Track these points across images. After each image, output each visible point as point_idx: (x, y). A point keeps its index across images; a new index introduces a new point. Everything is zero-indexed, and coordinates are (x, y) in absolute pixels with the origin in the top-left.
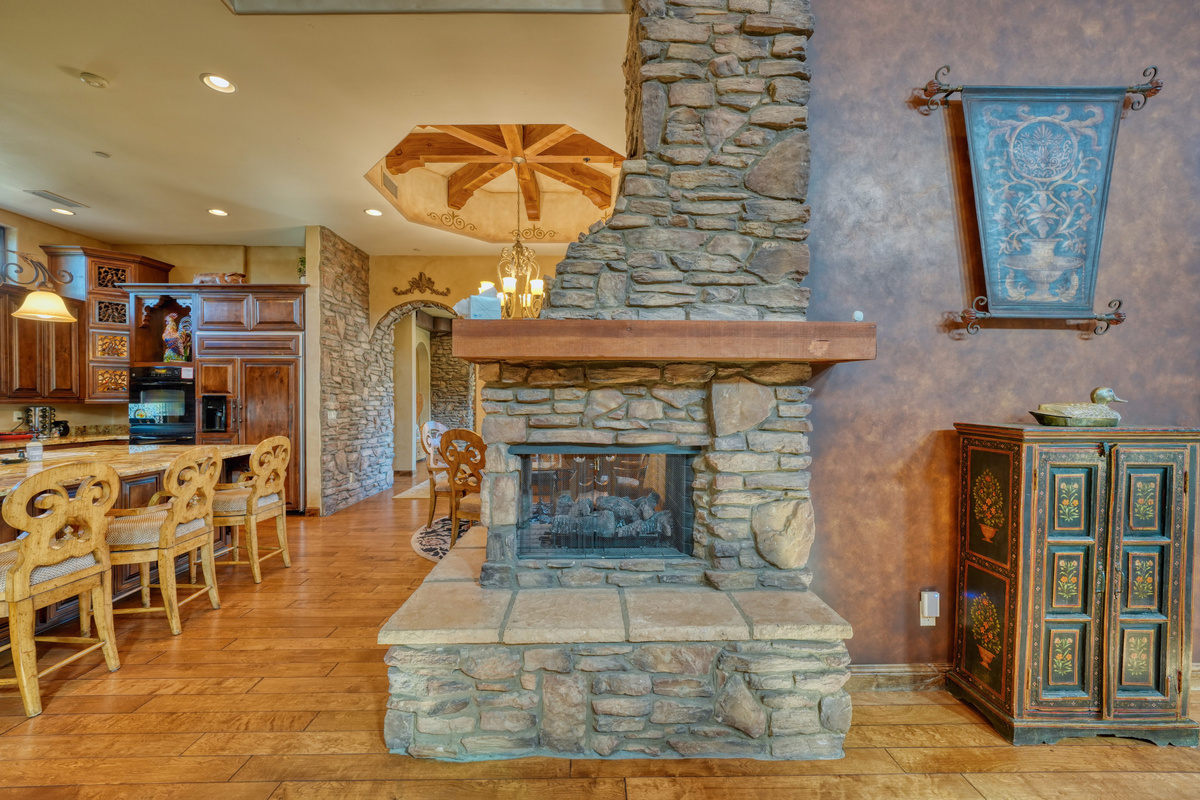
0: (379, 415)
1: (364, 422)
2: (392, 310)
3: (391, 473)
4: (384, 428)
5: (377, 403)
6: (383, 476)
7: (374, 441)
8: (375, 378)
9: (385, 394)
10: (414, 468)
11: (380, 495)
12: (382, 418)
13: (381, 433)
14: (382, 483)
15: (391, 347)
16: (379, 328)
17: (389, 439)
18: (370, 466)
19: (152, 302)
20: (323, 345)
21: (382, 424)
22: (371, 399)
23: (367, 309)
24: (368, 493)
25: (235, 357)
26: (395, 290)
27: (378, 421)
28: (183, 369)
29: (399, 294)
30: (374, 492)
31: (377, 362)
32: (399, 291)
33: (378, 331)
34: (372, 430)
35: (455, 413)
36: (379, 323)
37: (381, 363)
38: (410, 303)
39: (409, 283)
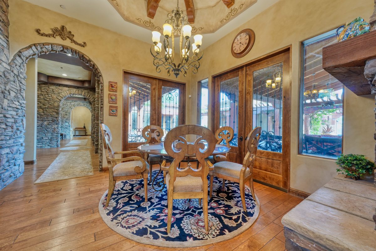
0: (16, 122)
1: (4, 126)
2: (35, 45)
3: (23, 164)
4: (18, 132)
5: (14, 113)
6: (17, 167)
7: (11, 141)
8: (13, 94)
9: (20, 107)
10: (35, 159)
11: (15, 183)
12: (17, 125)
13: (16, 136)
14: (17, 173)
15: (25, 75)
16: (20, 56)
17: (22, 140)
18: (8, 161)
21: (18, 129)
22: (9, 109)
23: (7, 37)
24: (5, 183)
26: (38, 31)
27: (15, 127)
29: (42, 35)
30: (10, 181)
31: (14, 82)
32: (41, 32)
33: (18, 58)
34: (10, 134)
35: (49, 126)
36: (20, 52)
37: (18, 84)
38: (52, 44)
39: (52, 29)
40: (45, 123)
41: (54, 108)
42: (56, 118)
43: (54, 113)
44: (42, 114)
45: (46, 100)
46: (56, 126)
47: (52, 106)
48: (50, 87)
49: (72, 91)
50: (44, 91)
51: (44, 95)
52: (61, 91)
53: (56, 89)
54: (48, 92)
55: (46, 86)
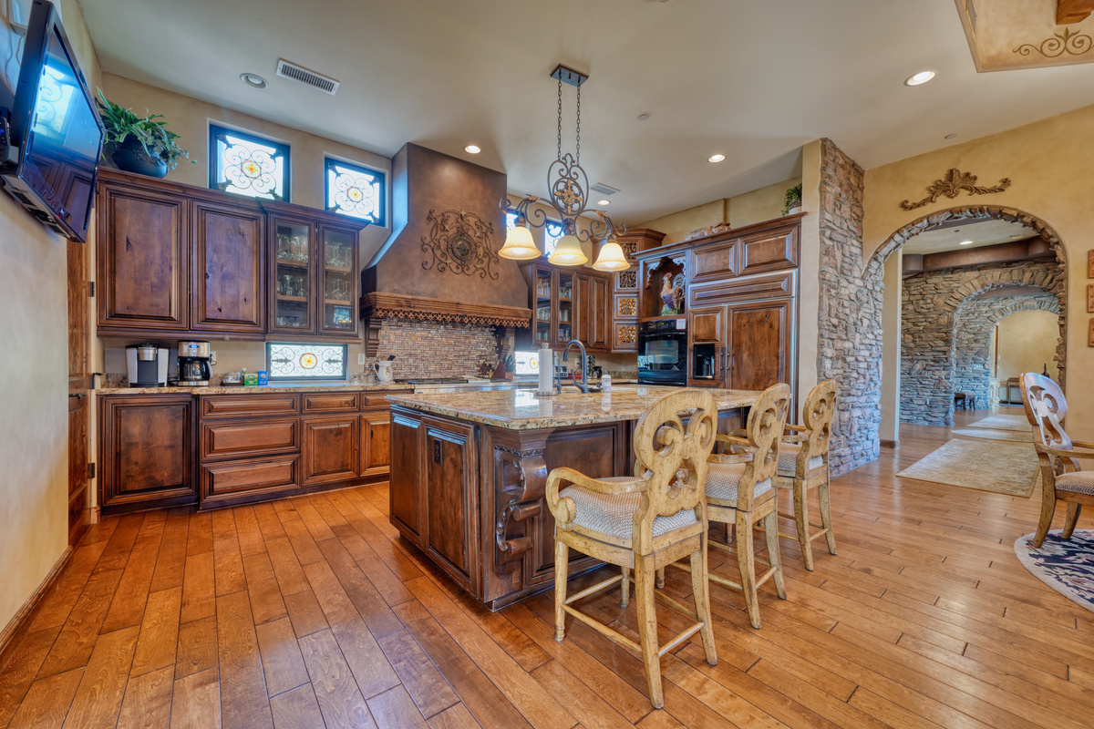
0: (868, 368)
1: (855, 375)
2: (898, 232)
3: (877, 442)
4: (872, 384)
5: (867, 353)
6: (869, 443)
7: (863, 399)
8: (866, 322)
9: (873, 342)
10: (896, 438)
11: (868, 467)
12: (871, 372)
13: (869, 392)
14: (870, 452)
15: (882, 284)
16: (876, 259)
17: (876, 399)
18: (859, 429)
19: (654, 266)
20: (822, 280)
21: (871, 380)
22: (862, 347)
23: (861, 237)
24: (857, 462)
25: (723, 305)
26: (904, 206)
27: (868, 377)
28: (678, 320)
29: (911, 208)
30: (862, 462)
31: (867, 303)
32: (909, 204)
33: (875, 264)
34: (862, 387)
35: (927, 374)
36: (877, 252)
37: (872, 305)
38: (928, 217)
39: (929, 189)
40: (918, 366)
41: (938, 331)
42: (945, 352)
43: (940, 343)
44: (912, 345)
45: (920, 313)
46: (944, 373)
47: (933, 326)
48: (929, 281)
49: (990, 279)
50: (915, 292)
51: (914, 302)
52: (956, 285)
53: (945, 283)
54: (924, 293)
55: (921, 279)
